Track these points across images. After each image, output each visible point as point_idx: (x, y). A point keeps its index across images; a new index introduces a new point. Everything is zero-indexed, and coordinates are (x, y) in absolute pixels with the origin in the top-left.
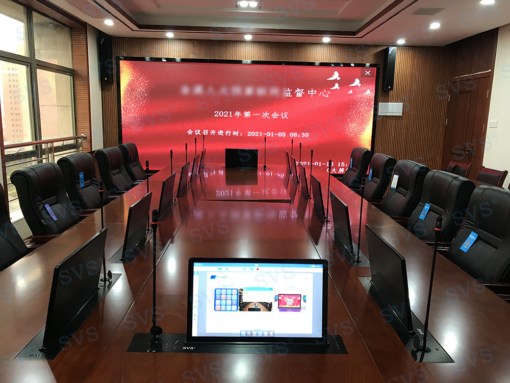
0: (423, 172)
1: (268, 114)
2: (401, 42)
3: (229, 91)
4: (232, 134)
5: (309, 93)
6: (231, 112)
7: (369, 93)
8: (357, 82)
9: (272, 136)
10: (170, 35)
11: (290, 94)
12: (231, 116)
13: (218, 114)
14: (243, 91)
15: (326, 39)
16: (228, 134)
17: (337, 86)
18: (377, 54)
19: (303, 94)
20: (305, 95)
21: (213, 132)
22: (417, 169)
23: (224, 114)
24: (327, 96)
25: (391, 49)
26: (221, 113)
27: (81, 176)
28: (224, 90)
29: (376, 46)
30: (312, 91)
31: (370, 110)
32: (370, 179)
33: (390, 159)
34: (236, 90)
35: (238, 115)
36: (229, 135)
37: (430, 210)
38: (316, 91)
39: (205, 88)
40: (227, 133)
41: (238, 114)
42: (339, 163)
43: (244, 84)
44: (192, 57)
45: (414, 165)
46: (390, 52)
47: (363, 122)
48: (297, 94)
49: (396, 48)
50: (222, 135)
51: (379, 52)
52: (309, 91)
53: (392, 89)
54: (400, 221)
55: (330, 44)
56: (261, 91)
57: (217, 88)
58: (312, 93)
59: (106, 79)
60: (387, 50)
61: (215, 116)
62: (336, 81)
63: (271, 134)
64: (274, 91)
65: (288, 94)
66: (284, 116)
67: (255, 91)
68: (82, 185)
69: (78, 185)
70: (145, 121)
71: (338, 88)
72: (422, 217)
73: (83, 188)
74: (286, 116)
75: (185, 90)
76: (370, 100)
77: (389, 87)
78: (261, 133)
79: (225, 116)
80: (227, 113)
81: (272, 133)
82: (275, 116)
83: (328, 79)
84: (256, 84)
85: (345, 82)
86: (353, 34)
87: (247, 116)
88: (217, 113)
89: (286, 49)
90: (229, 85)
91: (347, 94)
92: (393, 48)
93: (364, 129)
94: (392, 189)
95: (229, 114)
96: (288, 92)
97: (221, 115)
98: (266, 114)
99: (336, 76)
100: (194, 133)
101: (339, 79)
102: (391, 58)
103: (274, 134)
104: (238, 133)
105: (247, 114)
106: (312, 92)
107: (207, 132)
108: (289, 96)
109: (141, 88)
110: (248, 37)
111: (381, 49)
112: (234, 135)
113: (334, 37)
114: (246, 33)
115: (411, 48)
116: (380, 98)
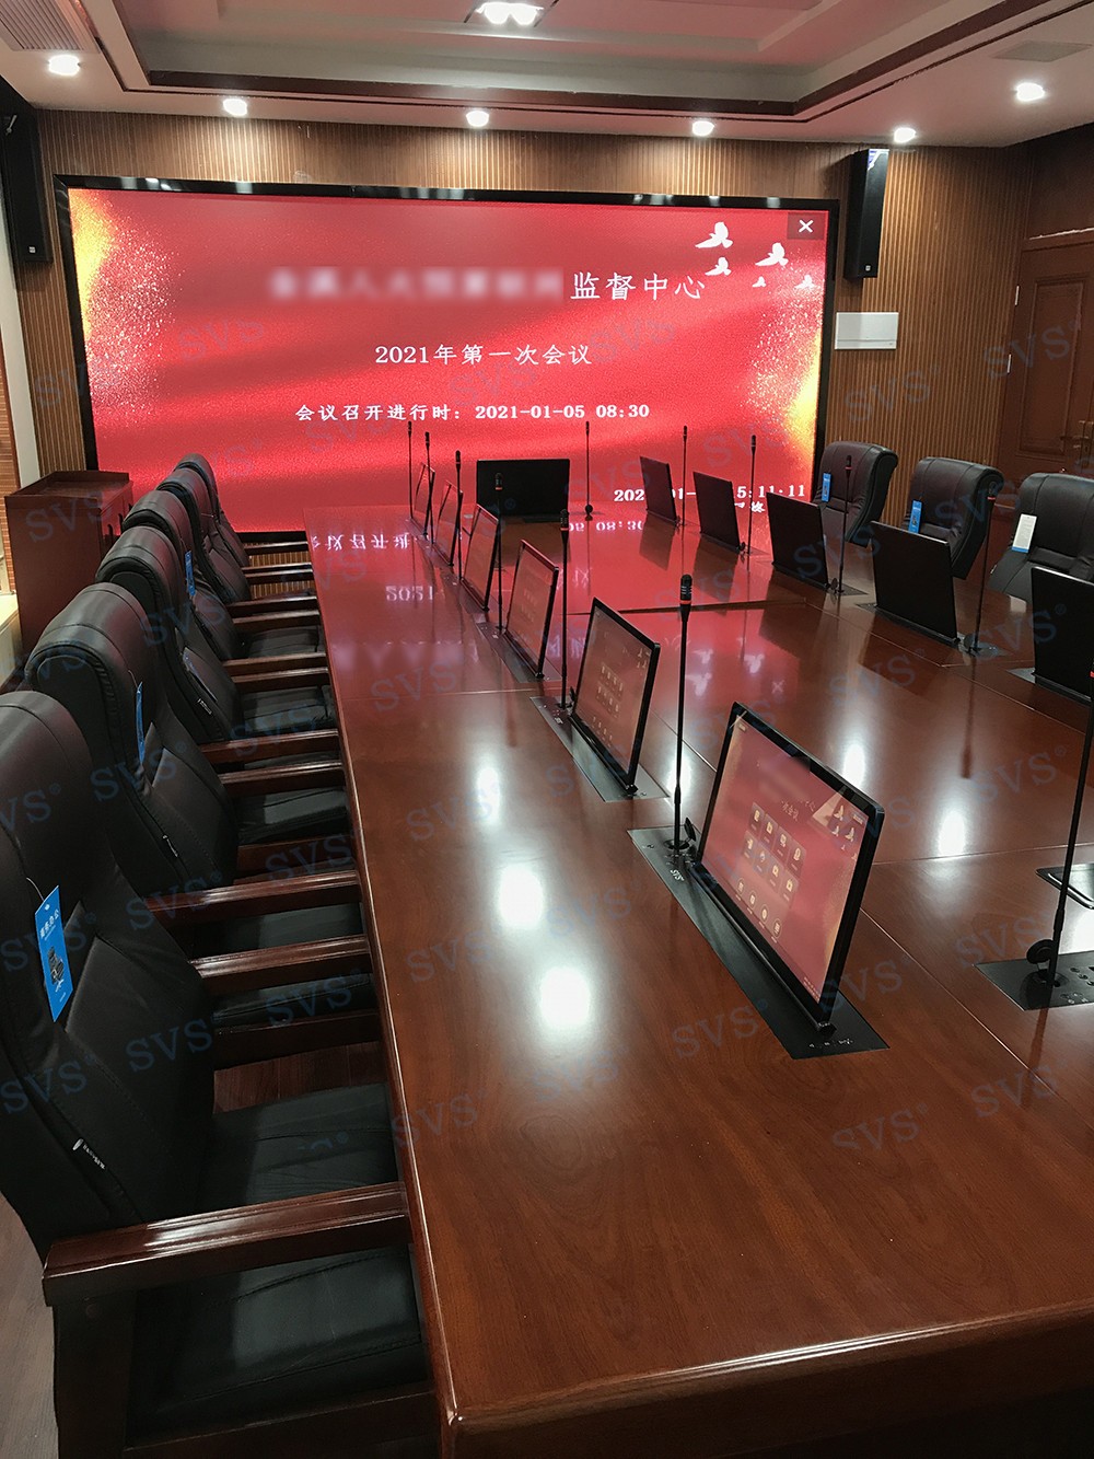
1: (534, 352)
2: (904, 135)
3: (418, 285)
4: (428, 414)
5: (646, 288)
6: (424, 349)
7: (810, 285)
8: (777, 254)
9: (547, 416)
10: (235, 105)
11: (593, 289)
12: (424, 361)
13: (388, 355)
14: (459, 283)
15: (703, 127)
16: (419, 414)
17: (722, 267)
18: (832, 173)
19: (629, 290)
20: (637, 294)
21: (374, 411)
23: (405, 356)
24: (698, 296)
25: (876, 156)
26: (396, 352)
28: (400, 283)
29: (829, 146)
30: (655, 281)
31: (813, 334)
33: (987, 474)
34: (438, 282)
35: (446, 357)
36: (423, 418)
38: (665, 281)
39: (345, 278)
40: (414, 413)
41: (444, 353)
43: (459, 263)
44: (299, 178)
46: (871, 165)
47: (794, 369)
48: (614, 290)
49: (886, 152)
50: (400, 418)
51: (836, 164)
52: (646, 282)
53: (873, 273)
56: (511, 284)
57: (380, 276)
58: (655, 288)
59: (32, 250)
60: (862, 158)
61: (378, 361)
62: (719, 251)
63: (543, 410)
64: (549, 283)
65: (587, 290)
66: (578, 356)
67: (492, 284)
70: (167, 381)
71: (728, 272)
74: (583, 356)
75: (283, 285)
76: (814, 305)
77: (868, 268)
78: (514, 408)
79: (406, 361)
80: (414, 351)
81: (547, 408)
82: (553, 356)
83: (700, 246)
84: (494, 263)
85: (745, 255)
86: (787, 109)
87: (471, 358)
88: (382, 351)
89: (578, 155)
90: (417, 264)
91: (750, 288)
92: (879, 152)
93: (796, 388)
95: (418, 355)
96: (588, 285)
97: (396, 357)
98: (527, 351)
99: (720, 236)
100: (316, 417)
101: (728, 244)
102: (873, 180)
103: (550, 410)
104: (446, 410)
105: (472, 354)
106: (655, 285)
107: (355, 413)
108: (593, 296)
109: (145, 279)
110: (478, 118)
111: (842, 157)
112: (435, 416)
113: (723, 118)
114: (472, 104)
115: (926, 152)
116: (839, 299)
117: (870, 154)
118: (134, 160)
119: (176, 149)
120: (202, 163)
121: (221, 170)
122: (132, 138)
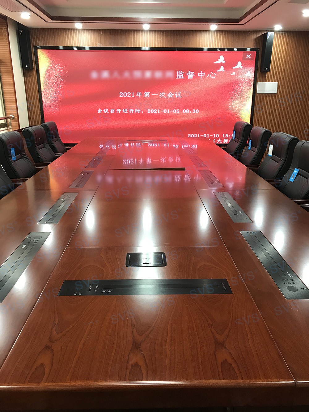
0: (294, 142)
1: (165, 94)
2: (278, 27)
3: (131, 75)
4: (134, 111)
5: (199, 75)
6: (133, 93)
7: (250, 74)
8: (239, 65)
9: (168, 112)
10: (78, 25)
11: (182, 76)
12: (133, 96)
13: (123, 95)
14: (143, 74)
15: (214, 27)
16: (131, 112)
17: (222, 69)
18: (257, 40)
19: (193, 76)
20: (195, 77)
21: (119, 110)
22: (288, 140)
23: (128, 95)
24: (214, 78)
25: (270, 34)
26: (125, 94)
27: (13, 151)
28: (127, 74)
29: (256, 32)
30: (201, 73)
31: (250, 89)
32: (249, 148)
33: (266, 131)
34: (137, 74)
35: (139, 95)
36: (132, 113)
37: (298, 174)
38: (204, 73)
39: (111, 73)
40: (130, 111)
41: (139, 94)
42: (224, 135)
43: (143, 69)
44: (99, 45)
45: (286, 137)
46: (268, 37)
47: (244, 99)
48: (189, 76)
49: (273, 33)
50: (126, 112)
51: (259, 37)
52: (199, 73)
53: (269, 70)
54: (273, 183)
55: (217, 31)
56: (158, 75)
57: (121, 72)
58: (201, 75)
59: (27, 66)
60: (266, 35)
61: (120, 96)
62: (221, 64)
63: (167, 111)
64: (170, 74)
65: (181, 76)
66: (178, 95)
67: (153, 74)
68: (14, 158)
69: (11, 159)
70: (63, 102)
71: (224, 70)
72: (292, 179)
73: (15, 161)
74: (179, 95)
75: (94, 75)
76: (250, 80)
77: (267, 69)
78: (159, 110)
79: (128, 96)
80: (130, 93)
81: (168, 110)
82: (170, 95)
83: (215, 63)
84: (153, 68)
85: (229, 65)
86: (237, 21)
87: (147, 96)
88: (121, 94)
89: (178, 37)
90: (131, 69)
91: (230, 75)
93: (244, 105)
94: (269, 156)
95: (131, 95)
96: (181, 75)
97: (125, 95)
98: (163, 94)
99: (221, 60)
100: (103, 112)
101: (224, 62)
102: (269, 42)
103: (169, 111)
104: (139, 110)
105: (147, 94)
106: (201, 74)
107: (114, 111)
108: (182, 78)
109: (57, 74)
110: (146, 27)
111: (261, 35)
112: (136, 112)
113: (220, 24)
114: (144, 23)
115: (287, 32)
116: (258, 78)
117: (268, 34)
118: (54, 41)
119: (66, 38)
120: (72, 42)
121: (77, 43)
122: (54, 35)
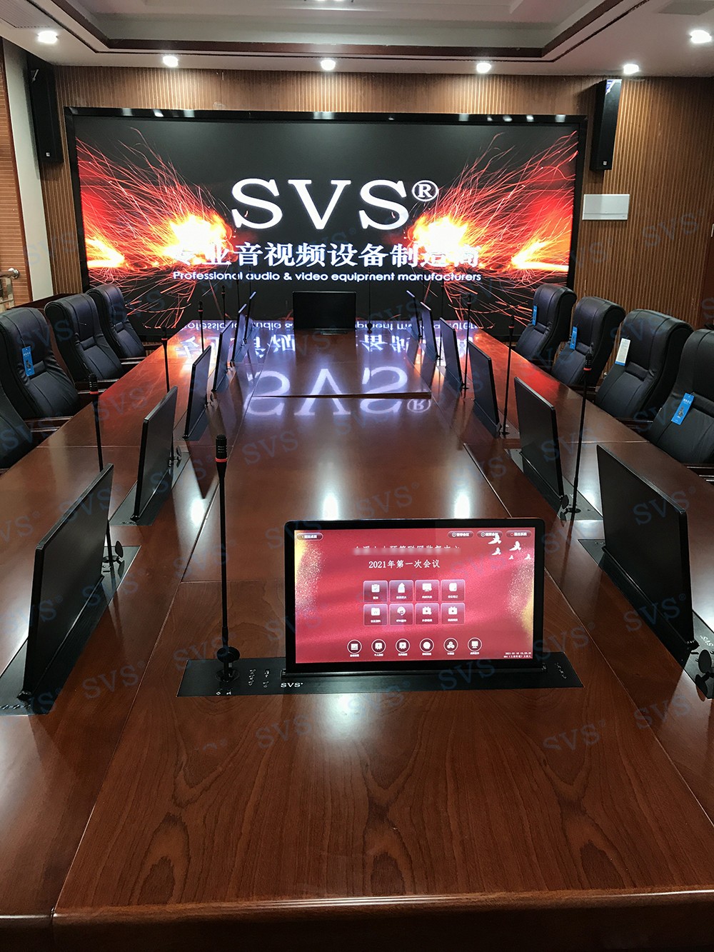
0: (680, 333)
2: (631, 69)
10: (170, 60)
15: (484, 67)
18: (582, 97)
22: (666, 328)
25: (612, 84)
27: (27, 353)
29: (581, 78)
32: (573, 345)
33: (612, 308)
37: (693, 406)
44: (217, 106)
45: (659, 321)
46: (608, 91)
49: (619, 81)
51: (586, 90)
53: (609, 167)
54: (637, 428)
55: (492, 76)
59: (48, 155)
60: (603, 86)
68: (29, 371)
69: (23, 372)
72: (677, 419)
73: (31, 377)
77: (605, 163)
86: (538, 53)
89: (402, 87)
92: (615, 81)
94: (619, 366)
102: (610, 101)
110: (328, 65)
111: (590, 85)
113: (496, 61)
114: (323, 55)
115: (649, 80)
116: (586, 184)
117: (608, 83)
118: (113, 97)
119: (140, 89)
120: (155, 98)
122: (112, 81)
